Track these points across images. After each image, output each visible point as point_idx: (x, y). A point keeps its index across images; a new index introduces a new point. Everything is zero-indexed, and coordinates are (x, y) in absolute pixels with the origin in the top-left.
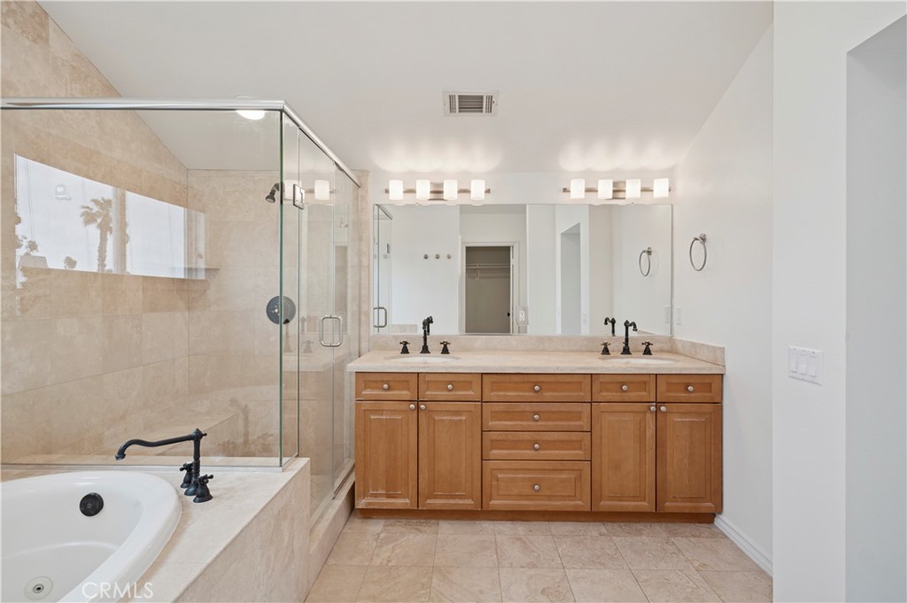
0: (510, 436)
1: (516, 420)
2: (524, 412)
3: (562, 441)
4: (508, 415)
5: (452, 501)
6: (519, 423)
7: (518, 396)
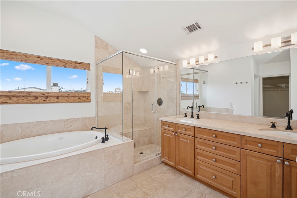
0: (204, 153)
1: (207, 147)
2: (210, 145)
3: (226, 162)
4: (204, 144)
5: (185, 169)
6: (208, 149)
7: (207, 138)
